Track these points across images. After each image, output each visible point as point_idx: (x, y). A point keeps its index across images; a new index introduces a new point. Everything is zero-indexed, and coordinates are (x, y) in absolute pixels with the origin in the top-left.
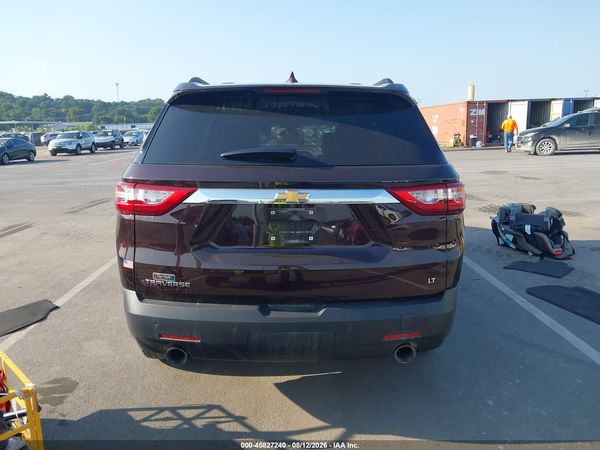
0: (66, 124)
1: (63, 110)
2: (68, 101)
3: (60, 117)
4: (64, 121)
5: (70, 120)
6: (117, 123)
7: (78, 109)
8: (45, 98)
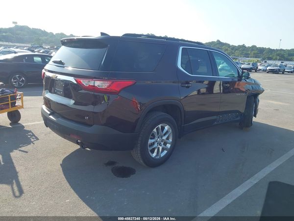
0: (249, 59)
1: (249, 52)
2: (254, 47)
3: (247, 56)
4: (248, 57)
5: (251, 57)
6: (274, 60)
7: (256, 52)
8: (243, 46)
